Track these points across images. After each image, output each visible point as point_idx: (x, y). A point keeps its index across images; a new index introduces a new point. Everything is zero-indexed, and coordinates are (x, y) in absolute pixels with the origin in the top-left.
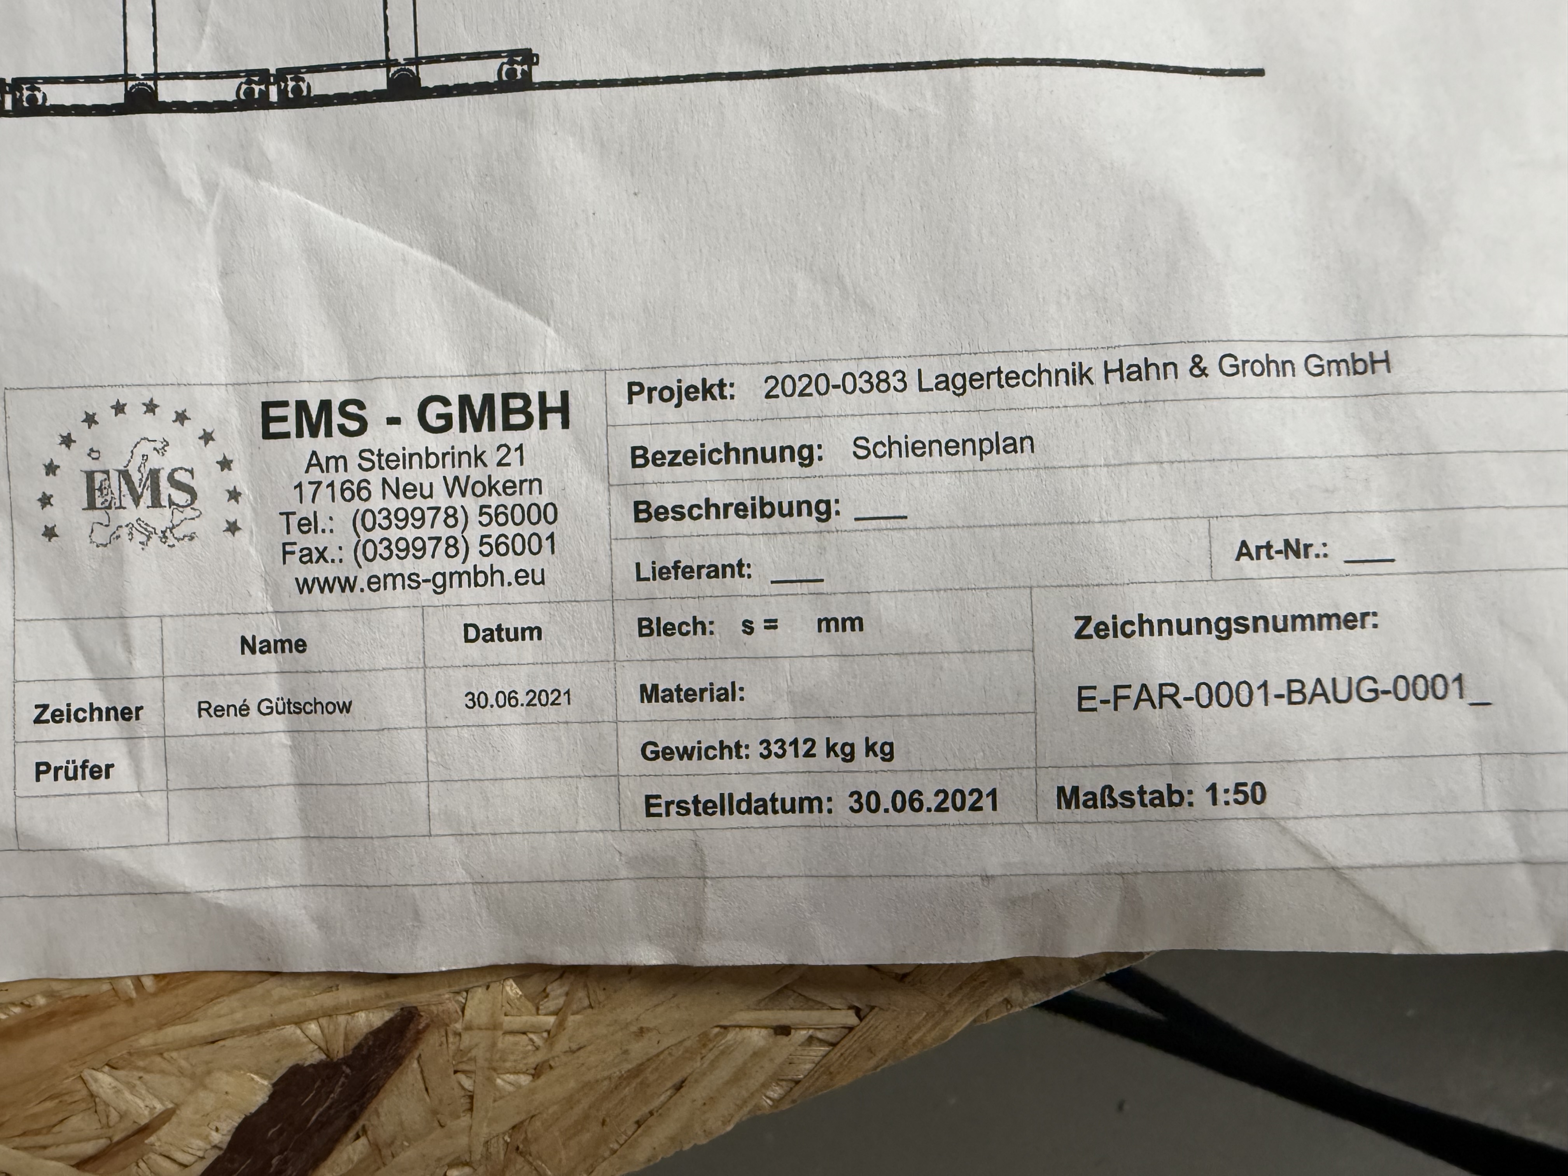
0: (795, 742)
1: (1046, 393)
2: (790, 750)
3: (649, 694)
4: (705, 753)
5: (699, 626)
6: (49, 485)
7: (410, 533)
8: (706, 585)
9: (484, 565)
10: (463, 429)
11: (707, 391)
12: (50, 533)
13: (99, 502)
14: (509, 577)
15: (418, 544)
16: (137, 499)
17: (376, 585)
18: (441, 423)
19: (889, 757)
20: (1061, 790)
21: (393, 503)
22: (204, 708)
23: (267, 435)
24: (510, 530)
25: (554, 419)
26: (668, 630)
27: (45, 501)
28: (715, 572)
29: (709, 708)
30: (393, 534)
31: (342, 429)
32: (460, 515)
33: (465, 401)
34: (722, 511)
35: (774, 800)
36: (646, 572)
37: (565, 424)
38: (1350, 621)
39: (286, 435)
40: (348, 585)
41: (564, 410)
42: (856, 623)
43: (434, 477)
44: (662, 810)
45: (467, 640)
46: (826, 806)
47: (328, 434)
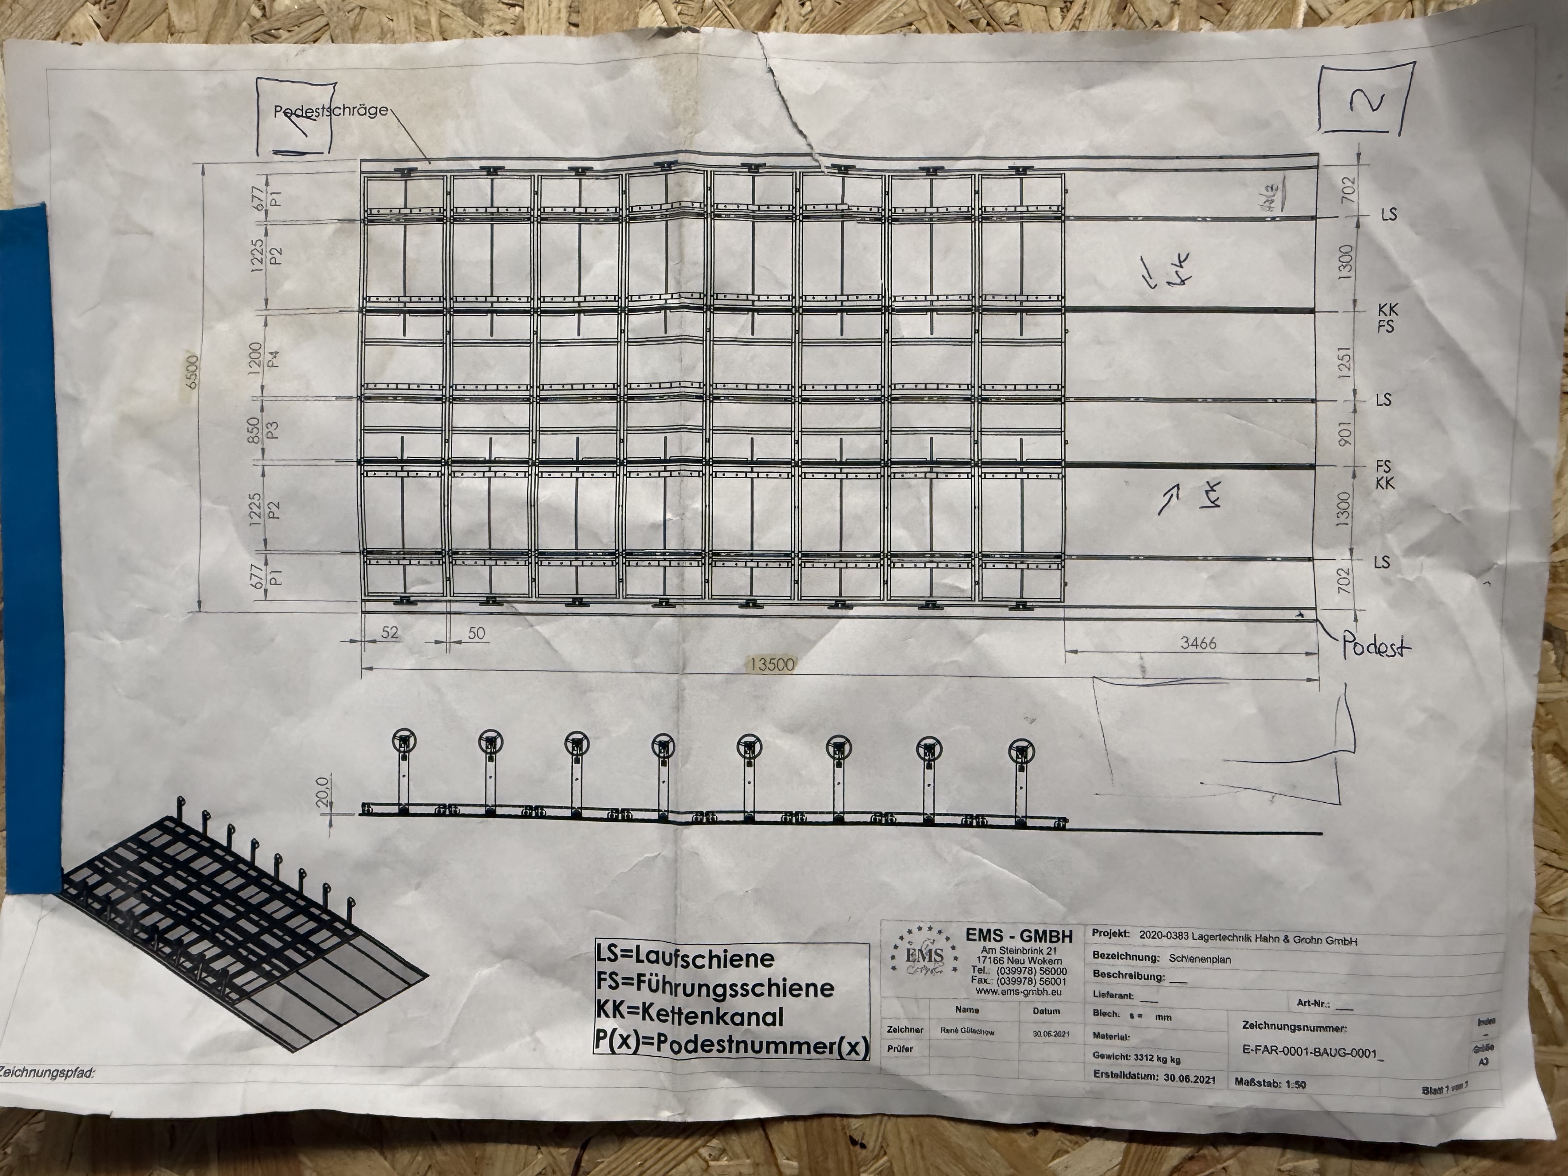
0: (1146, 1056)
1: (1235, 943)
2: (1145, 1058)
3: (1096, 1035)
4: (1116, 1057)
5: (1115, 1014)
6: (895, 952)
7: (1016, 976)
8: (1118, 1001)
9: (1041, 988)
10: (1036, 941)
11: (1120, 934)
12: (894, 968)
13: (911, 958)
14: (1050, 992)
15: (1019, 980)
16: (924, 958)
17: (1004, 993)
18: (1028, 939)
19: (1178, 1063)
20: (1237, 1079)
21: (1011, 965)
22: (943, 1030)
23: (968, 939)
24: (1050, 976)
25: (1067, 940)
26: (1104, 1014)
27: (893, 957)
28: (1121, 996)
29: (1117, 1042)
30: (1011, 976)
31: (994, 939)
32: (1033, 970)
33: (1037, 932)
34: (1124, 976)
35: (1138, 1074)
36: (1097, 994)
37: (1071, 941)
38: (1337, 1029)
39: (975, 940)
40: (995, 992)
41: (1070, 937)
42: (1169, 1018)
43: (1026, 957)
44: (1100, 1075)
45: (1035, 1013)
46: (1156, 1077)
47: (990, 940)
